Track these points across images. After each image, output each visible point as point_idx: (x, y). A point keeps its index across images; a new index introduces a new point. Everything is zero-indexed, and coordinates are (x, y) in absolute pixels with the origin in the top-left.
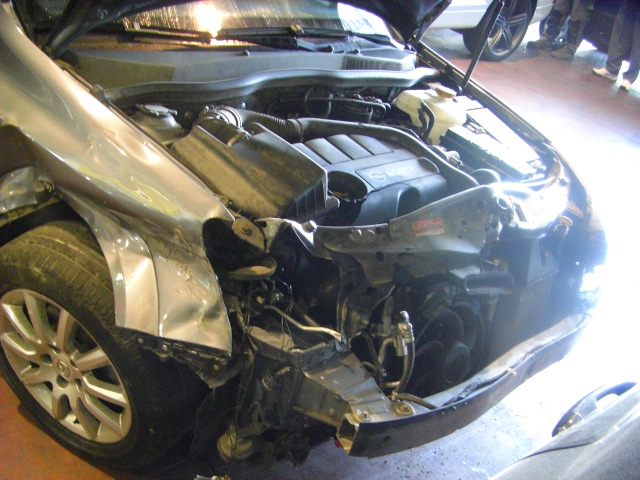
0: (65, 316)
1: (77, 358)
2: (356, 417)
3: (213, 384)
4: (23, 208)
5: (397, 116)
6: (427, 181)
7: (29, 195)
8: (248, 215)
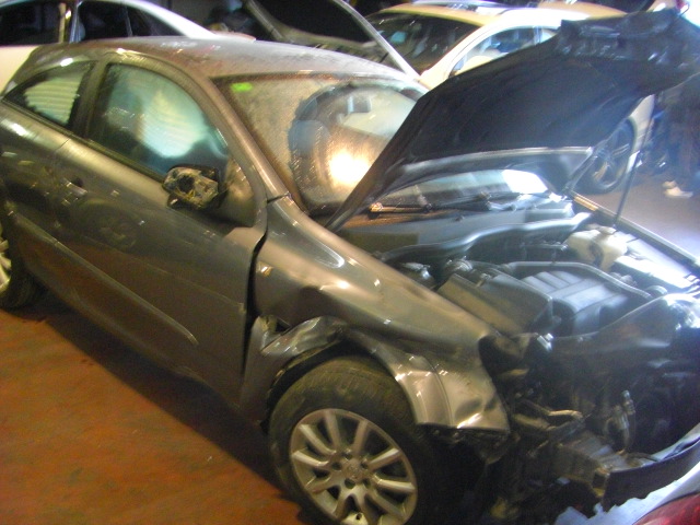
0: (364, 425)
1: (370, 460)
2: (605, 469)
3: (491, 461)
4: (315, 348)
5: (570, 254)
6: (615, 301)
7: (320, 338)
8: (505, 334)
